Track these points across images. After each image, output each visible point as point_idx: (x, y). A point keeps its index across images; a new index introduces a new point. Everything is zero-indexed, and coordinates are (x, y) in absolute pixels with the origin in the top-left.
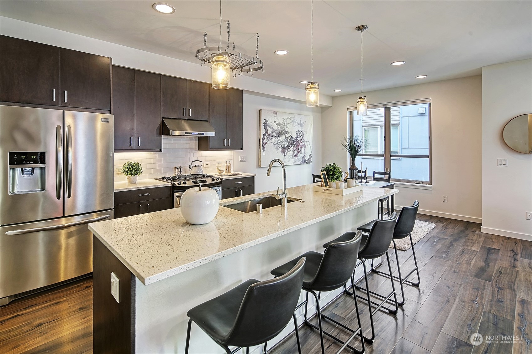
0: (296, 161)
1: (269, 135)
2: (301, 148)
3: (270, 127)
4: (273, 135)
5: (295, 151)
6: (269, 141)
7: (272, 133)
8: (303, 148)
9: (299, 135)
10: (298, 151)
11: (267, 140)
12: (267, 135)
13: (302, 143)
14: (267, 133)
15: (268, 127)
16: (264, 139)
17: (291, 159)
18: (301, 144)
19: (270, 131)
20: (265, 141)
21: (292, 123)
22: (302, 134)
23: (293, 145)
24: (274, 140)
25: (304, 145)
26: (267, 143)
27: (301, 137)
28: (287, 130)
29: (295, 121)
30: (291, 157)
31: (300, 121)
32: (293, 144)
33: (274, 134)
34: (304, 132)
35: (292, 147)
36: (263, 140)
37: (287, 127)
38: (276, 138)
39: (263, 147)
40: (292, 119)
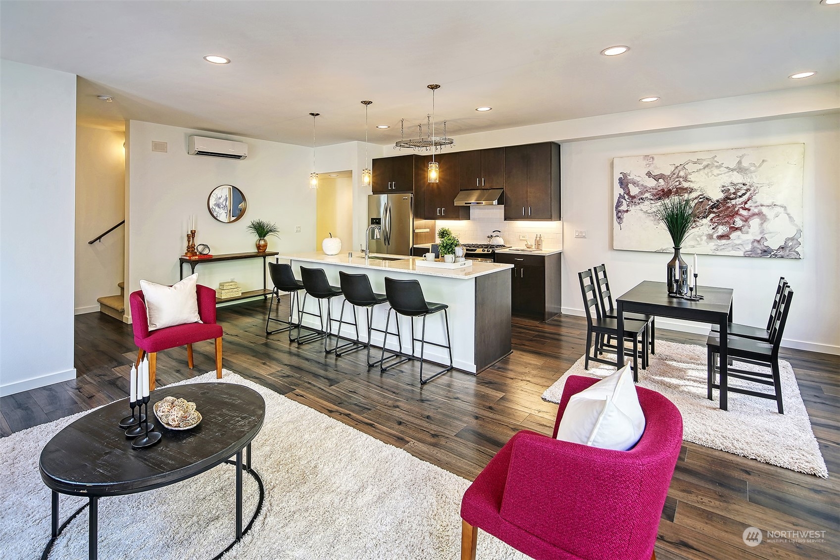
0: (723, 247)
1: (634, 197)
2: (746, 220)
3: (634, 183)
4: (644, 197)
5: (720, 227)
6: (633, 209)
7: (641, 193)
8: (755, 222)
9: (734, 193)
10: (731, 228)
11: (628, 206)
12: (627, 197)
13: (746, 209)
14: (628, 194)
15: (630, 186)
16: (622, 205)
17: (703, 242)
18: (742, 212)
19: (634, 191)
20: (624, 207)
21: (707, 170)
22: (748, 190)
23: (712, 215)
24: (646, 206)
25: (760, 214)
26: (627, 211)
27: (745, 198)
28: (685, 185)
29: (716, 164)
30: (705, 238)
31: (740, 162)
32: (710, 212)
33: (647, 195)
34: (759, 186)
35: (709, 218)
36: (618, 206)
37: (686, 180)
38: (652, 202)
39: (619, 218)
40: (705, 163)
